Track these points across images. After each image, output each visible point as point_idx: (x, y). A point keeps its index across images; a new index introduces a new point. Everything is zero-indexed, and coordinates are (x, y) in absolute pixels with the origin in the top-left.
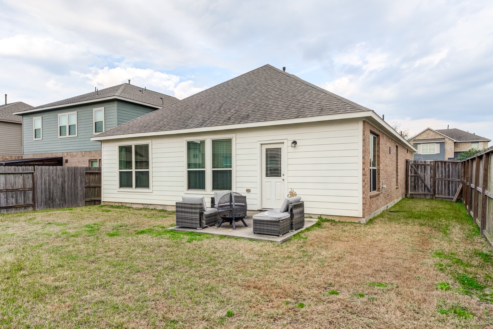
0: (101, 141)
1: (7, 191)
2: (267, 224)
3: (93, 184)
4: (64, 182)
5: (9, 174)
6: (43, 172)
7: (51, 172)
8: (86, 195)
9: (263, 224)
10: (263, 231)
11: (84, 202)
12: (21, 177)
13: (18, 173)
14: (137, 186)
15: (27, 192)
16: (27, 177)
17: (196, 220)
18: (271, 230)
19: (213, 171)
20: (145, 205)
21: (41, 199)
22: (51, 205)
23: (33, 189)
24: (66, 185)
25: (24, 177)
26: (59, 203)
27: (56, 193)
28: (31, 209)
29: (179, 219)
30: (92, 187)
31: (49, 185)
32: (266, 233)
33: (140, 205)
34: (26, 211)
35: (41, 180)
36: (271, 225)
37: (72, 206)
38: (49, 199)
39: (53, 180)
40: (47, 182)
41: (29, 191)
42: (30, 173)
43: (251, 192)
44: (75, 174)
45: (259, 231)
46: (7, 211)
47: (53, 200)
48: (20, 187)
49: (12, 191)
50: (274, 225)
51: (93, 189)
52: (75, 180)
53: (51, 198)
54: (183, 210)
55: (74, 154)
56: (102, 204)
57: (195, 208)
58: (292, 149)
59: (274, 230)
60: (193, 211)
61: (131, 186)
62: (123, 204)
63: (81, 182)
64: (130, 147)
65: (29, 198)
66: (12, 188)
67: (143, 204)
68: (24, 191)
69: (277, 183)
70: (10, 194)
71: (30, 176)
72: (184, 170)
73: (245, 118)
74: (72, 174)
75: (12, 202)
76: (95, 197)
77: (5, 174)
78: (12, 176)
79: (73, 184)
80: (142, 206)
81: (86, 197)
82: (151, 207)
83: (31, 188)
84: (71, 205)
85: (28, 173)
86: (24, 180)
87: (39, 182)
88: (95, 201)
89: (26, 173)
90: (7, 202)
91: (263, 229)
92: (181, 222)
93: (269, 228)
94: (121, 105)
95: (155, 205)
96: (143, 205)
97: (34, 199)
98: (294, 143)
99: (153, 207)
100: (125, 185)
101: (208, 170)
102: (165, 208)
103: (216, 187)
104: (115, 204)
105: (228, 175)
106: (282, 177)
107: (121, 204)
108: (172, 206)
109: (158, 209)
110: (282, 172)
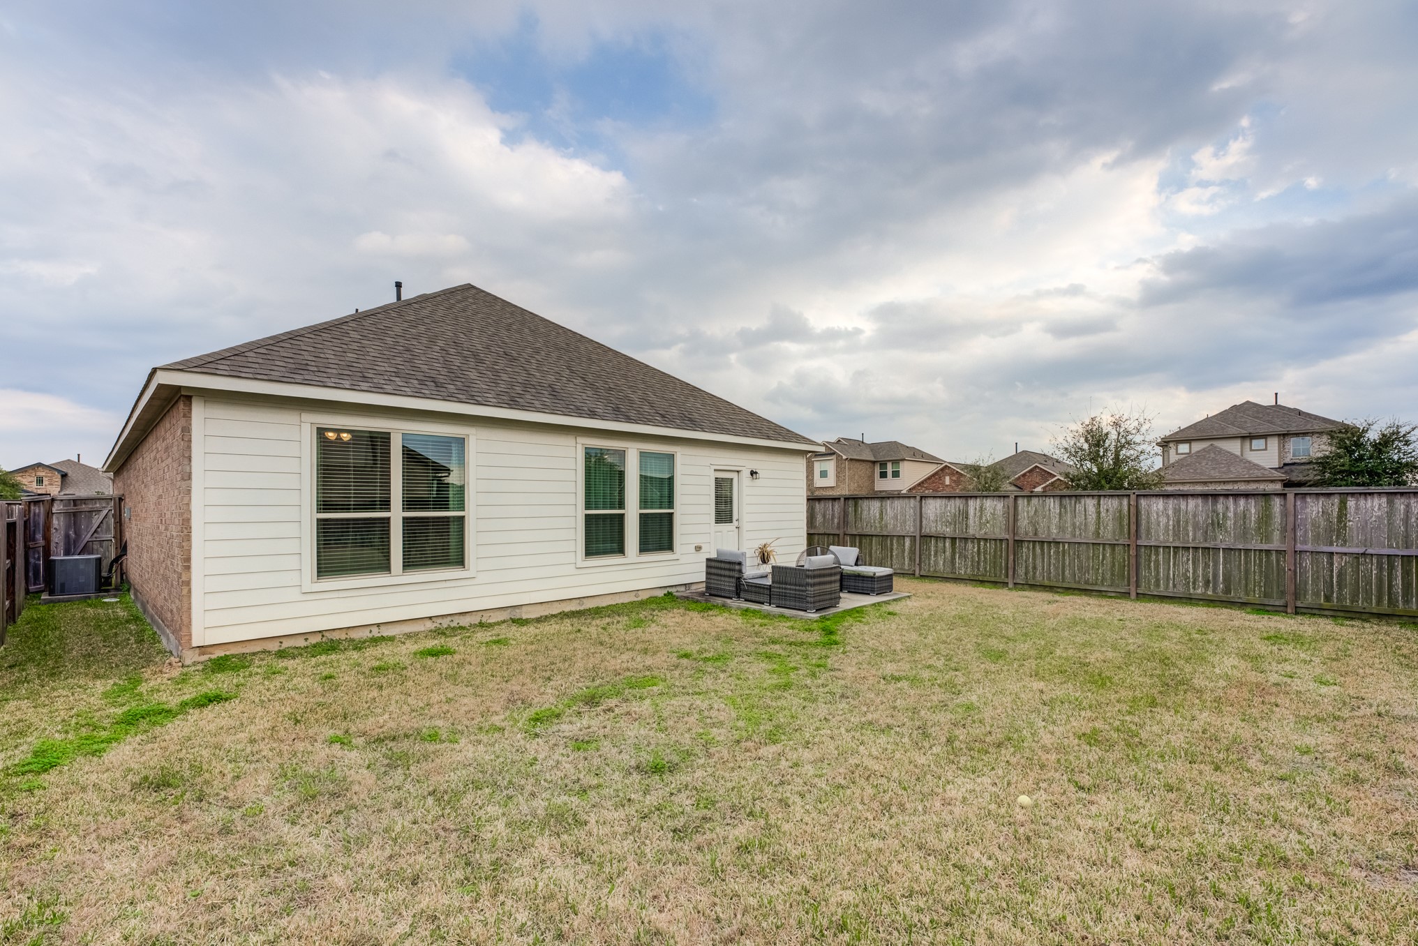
14: (408, 564)
19: (640, 515)
20: (439, 621)
33: (420, 622)
43: (701, 551)
58: (749, 482)
61: (385, 567)
67: (430, 618)
72: (577, 513)
80: (427, 626)
82: (466, 621)
95: (481, 614)
96: (434, 619)
98: (753, 473)
99: (475, 619)
100: (347, 566)
101: (632, 512)
102: (517, 614)
103: (645, 547)
104: (281, 643)
105: (666, 523)
106: (735, 523)
107: (321, 637)
108: (539, 606)
109: (491, 621)
110: (735, 517)
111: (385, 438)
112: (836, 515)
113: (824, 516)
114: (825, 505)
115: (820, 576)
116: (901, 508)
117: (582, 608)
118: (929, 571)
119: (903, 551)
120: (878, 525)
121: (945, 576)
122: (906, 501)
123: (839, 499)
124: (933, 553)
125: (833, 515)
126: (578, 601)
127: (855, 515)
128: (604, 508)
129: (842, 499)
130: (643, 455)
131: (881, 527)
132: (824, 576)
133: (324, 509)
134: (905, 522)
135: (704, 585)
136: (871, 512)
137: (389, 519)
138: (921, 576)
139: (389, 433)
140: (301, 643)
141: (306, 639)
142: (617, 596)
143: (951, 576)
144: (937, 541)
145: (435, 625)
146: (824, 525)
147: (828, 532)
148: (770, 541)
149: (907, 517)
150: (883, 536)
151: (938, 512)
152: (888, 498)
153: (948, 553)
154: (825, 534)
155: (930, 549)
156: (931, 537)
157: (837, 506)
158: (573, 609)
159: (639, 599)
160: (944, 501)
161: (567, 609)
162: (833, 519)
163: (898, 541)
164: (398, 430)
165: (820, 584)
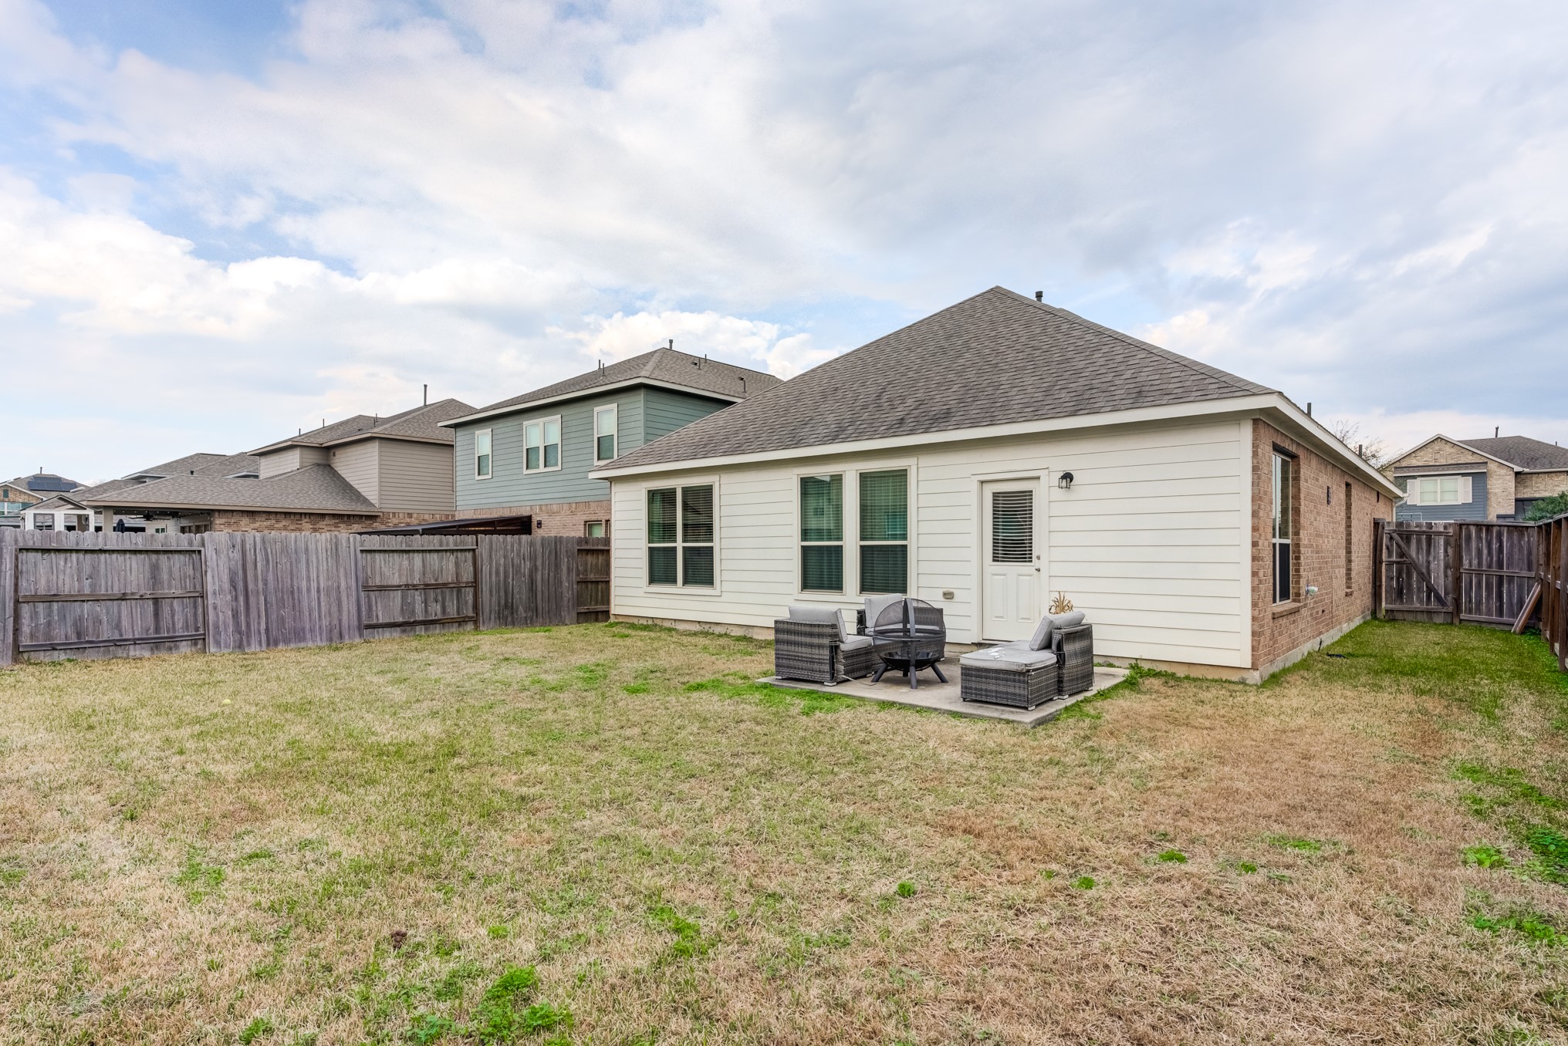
0: (611, 480)
1: (427, 587)
2: (996, 678)
3: (592, 576)
4: (533, 570)
5: (430, 551)
6: (494, 547)
7: (509, 547)
8: (579, 600)
9: (986, 677)
10: (987, 696)
11: (575, 615)
12: (452, 558)
13: (446, 551)
14: (686, 582)
15: (463, 590)
16: (463, 559)
17: (821, 663)
18: (1007, 693)
19: (862, 547)
21: (490, 606)
22: (509, 619)
23: (475, 584)
24: (539, 577)
25: (457, 558)
26: (524, 615)
27: (519, 593)
28: (470, 627)
29: (782, 658)
30: (592, 582)
31: (506, 577)
32: (994, 701)
33: (695, 624)
34: (461, 630)
35: (491, 564)
36: (1007, 680)
37: (550, 622)
38: (506, 606)
39: (513, 566)
40: (502, 569)
41: (467, 589)
42: (469, 550)
43: (955, 600)
44: (556, 553)
45: (976, 694)
46: (426, 630)
47: (512, 608)
48: (450, 580)
49: (436, 587)
50: (1014, 681)
51: (593, 586)
52: (557, 566)
53: (510, 605)
54: (792, 638)
55: (555, 508)
56: (612, 620)
57: (820, 635)
58: (1058, 494)
59: (1015, 694)
60: (816, 641)
61: (674, 581)
62: (656, 622)
63: (569, 570)
64: (673, 492)
65: (467, 602)
66: (436, 580)
68: (457, 588)
69: (1021, 577)
70: (432, 594)
71: (469, 555)
72: (793, 545)
73: (941, 420)
74: (550, 552)
75: (435, 611)
76: (596, 604)
77: (423, 551)
78: (435, 556)
79: (551, 574)
80: (696, 628)
81: (579, 603)
82: (718, 630)
83: (472, 582)
84: (548, 621)
85: (465, 550)
86: (457, 564)
87: (486, 569)
88: (597, 613)
89: (461, 550)
90: (426, 611)
91: (986, 690)
92: (788, 667)
93: (1002, 689)
94: (654, 397)
95: (727, 626)
96: (701, 623)
97: (475, 607)
99: (723, 630)
101: (851, 544)
102: (750, 634)
103: (870, 586)
104: (639, 620)
106: (1036, 563)
107: (652, 621)
108: (766, 629)
130: (868, 476)
133: (652, 541)
139: (676, 488)
141: (647, 621)
164: (679, 486)
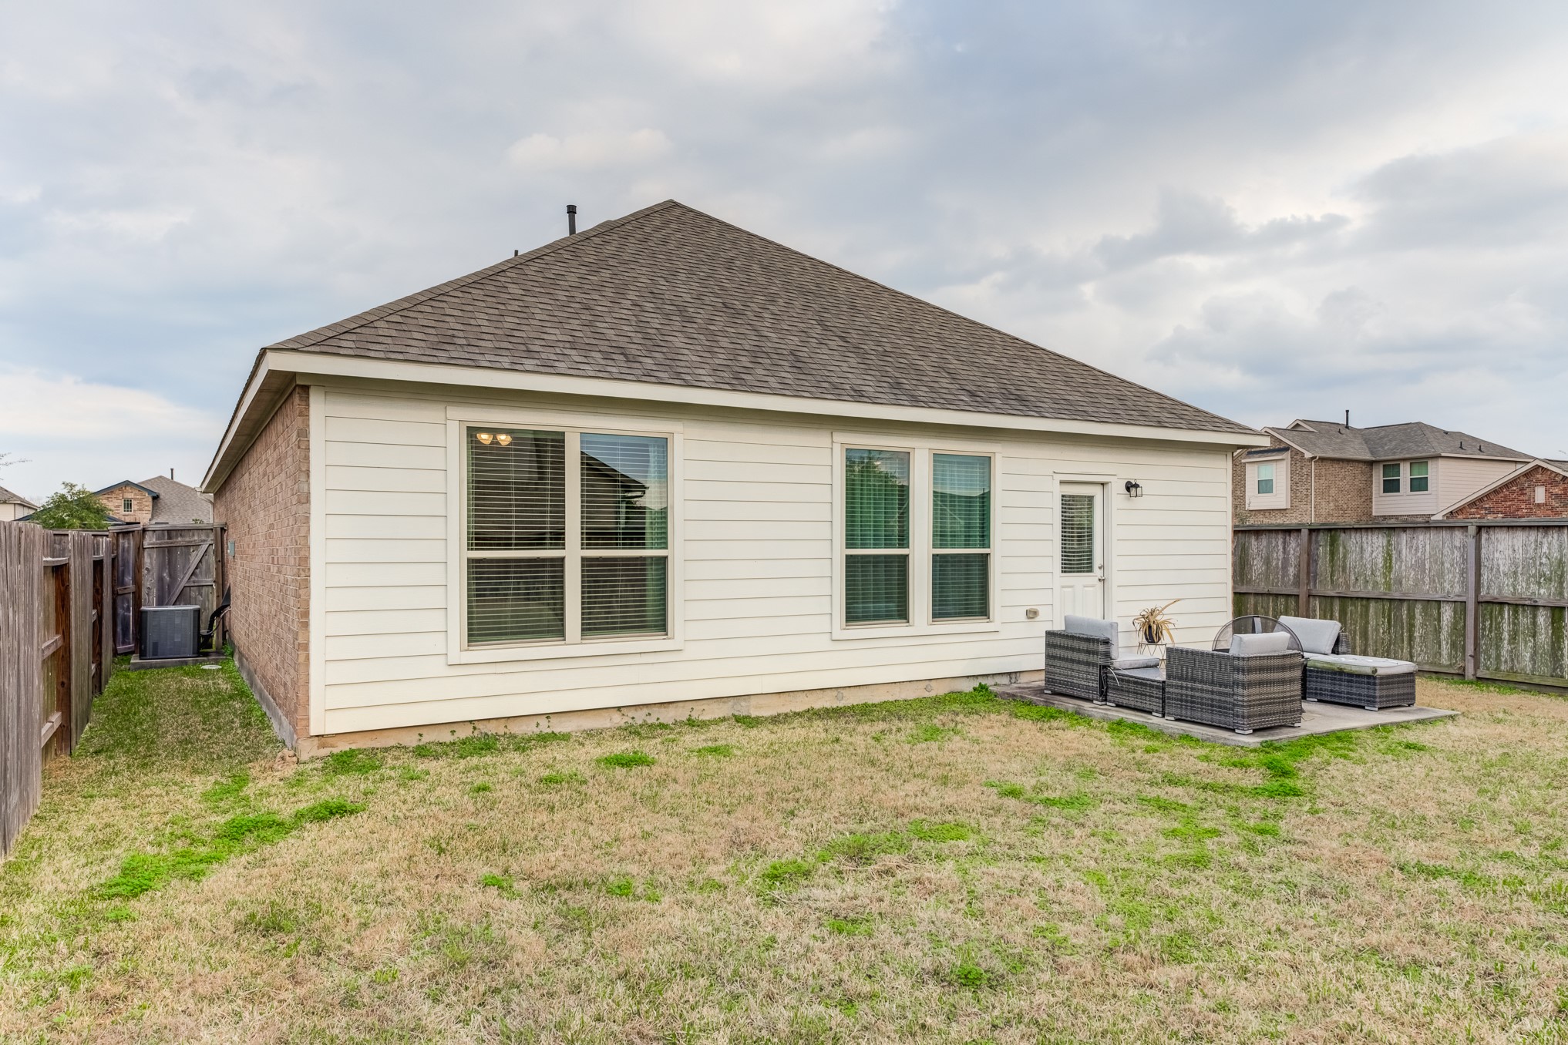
14: (590, 628)
17: (1293, 701)
19: (934, 558)
20: (631, 713)
43: (1038, 618)
58: (1123, 502)
61: (558, 630)
62: (491, 729)
67: (619, 708)
72: (833, 553)
80: (615, 721)
95: (691, 705)
96: (624, 711)
98: (1130, 487)
99: (682, 714)
100: (506, 628)
101: (921, 552)
102: (743, 710)
103: (941, 610)
104: (421, 735)
105: (976, 570)
106: (1097, 572)
107: (472, 730)
108: (777, 695)
109: (705, 717)
110: (1097, 560)
111: (557, 441)
112: (1293, 560)
113: (1267, 562)
114: (1270, 543)
115: (1261, 669)
116: (1432, 548)
117: (841, 705)
118: (1497, 669)
119: (1438, 630)
120: (1380, 580)
121: (1537, 681)
122: (1445, 534)
123: (1299, 531)
124: (1506, 635)
125: (1286, 561)
126: (835, 693)
127: (1332, 560)
128: (876, 546)
129: (1305, 532)
130: (938, 459)
131: (1388, 584)
132: (1269, 669)
133: (477, 544)
134: (1441, 575)
135: (1042, 676)
136: (1367, 555)
137: (562, 559)
138: (1479, 679)
139: (563, 433)
140: (446, 737)
141: (453, 732)
142: (896, 688)
143: (1550, 682)
144: (1516, 612)
145: (626, 719)
146: (1267, 577)
147: (1275, 590)
148: (1163, 604)
149: (1447, 565)
150: (1391, 600)
151: (1519, 555)
152: (1404, 529)
153: (1544, 637)
154: (1269, 594)
155: (1499, 628)
156: (1502, 604)
157: (1293, 544)
158: (828, 705)
159: (933, 694)
160: (1533, 535)
161: (818, 705)
162: (1285, 568)
163: (1425, 611)
164: (574, 427)
165: (1261, 683)
